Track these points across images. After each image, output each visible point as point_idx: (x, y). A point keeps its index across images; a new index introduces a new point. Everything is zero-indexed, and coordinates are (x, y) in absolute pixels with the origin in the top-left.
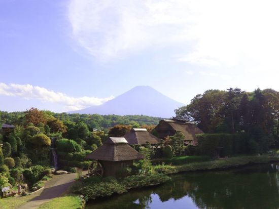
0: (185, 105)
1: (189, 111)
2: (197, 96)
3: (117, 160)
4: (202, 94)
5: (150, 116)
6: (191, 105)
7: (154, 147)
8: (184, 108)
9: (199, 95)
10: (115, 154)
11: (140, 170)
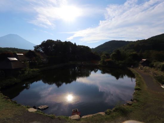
0: (39, 45)
1: (40, 47)
2: (44, 41)
3: (14, 68)
4: (46, 41)
5: (19, 48)
6: (41, 45)
7: (28, 62)
8: (38, 46)
9: (45, 41)
10: (12, 65)
11: (25, 72)
